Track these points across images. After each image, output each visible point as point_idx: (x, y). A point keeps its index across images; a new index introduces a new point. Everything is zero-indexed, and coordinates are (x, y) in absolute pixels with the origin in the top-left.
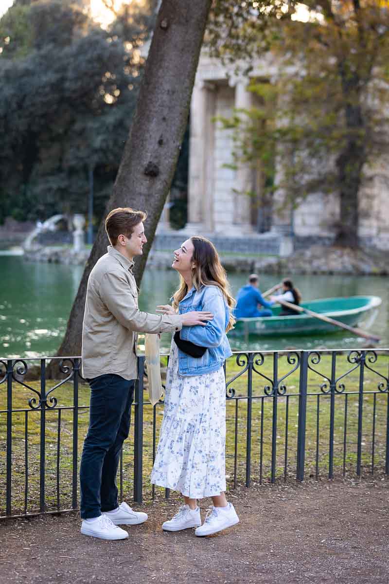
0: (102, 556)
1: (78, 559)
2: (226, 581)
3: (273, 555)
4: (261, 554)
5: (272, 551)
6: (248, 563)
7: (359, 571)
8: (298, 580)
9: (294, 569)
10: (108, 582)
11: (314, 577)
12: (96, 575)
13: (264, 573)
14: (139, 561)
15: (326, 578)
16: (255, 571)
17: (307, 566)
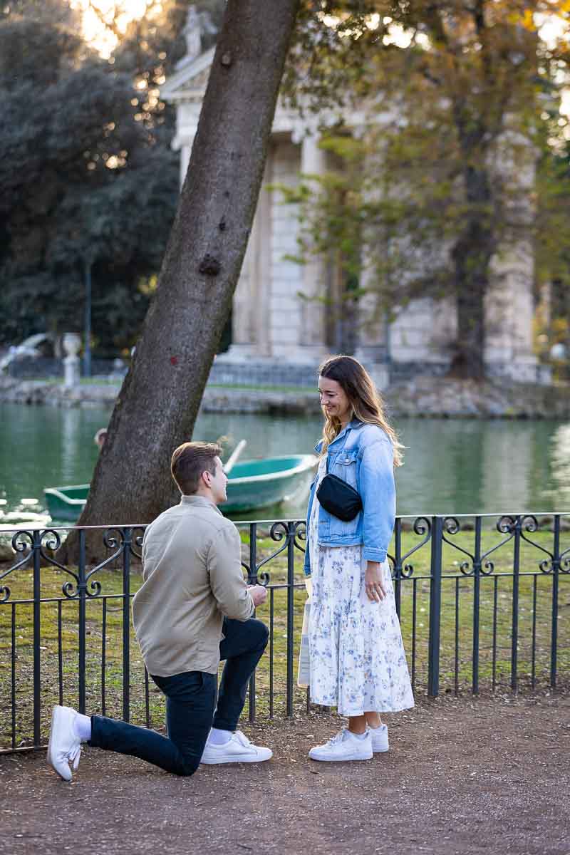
0: (172, 796)
1: (141, 800)
2: (346, 826)
3: (406, 792)
4: (389, 791)
5: (404, 787)
6: (373, 803)
7: (525, 811)
8: (444, 823)
9: (437, 810)
10: (185, 828)
11: (465, 819)
12: (167, 819)
13: (396, 814)
14: (224, 802)
15: (482, 820)
16: (385, 812)
17: (455, 805)
